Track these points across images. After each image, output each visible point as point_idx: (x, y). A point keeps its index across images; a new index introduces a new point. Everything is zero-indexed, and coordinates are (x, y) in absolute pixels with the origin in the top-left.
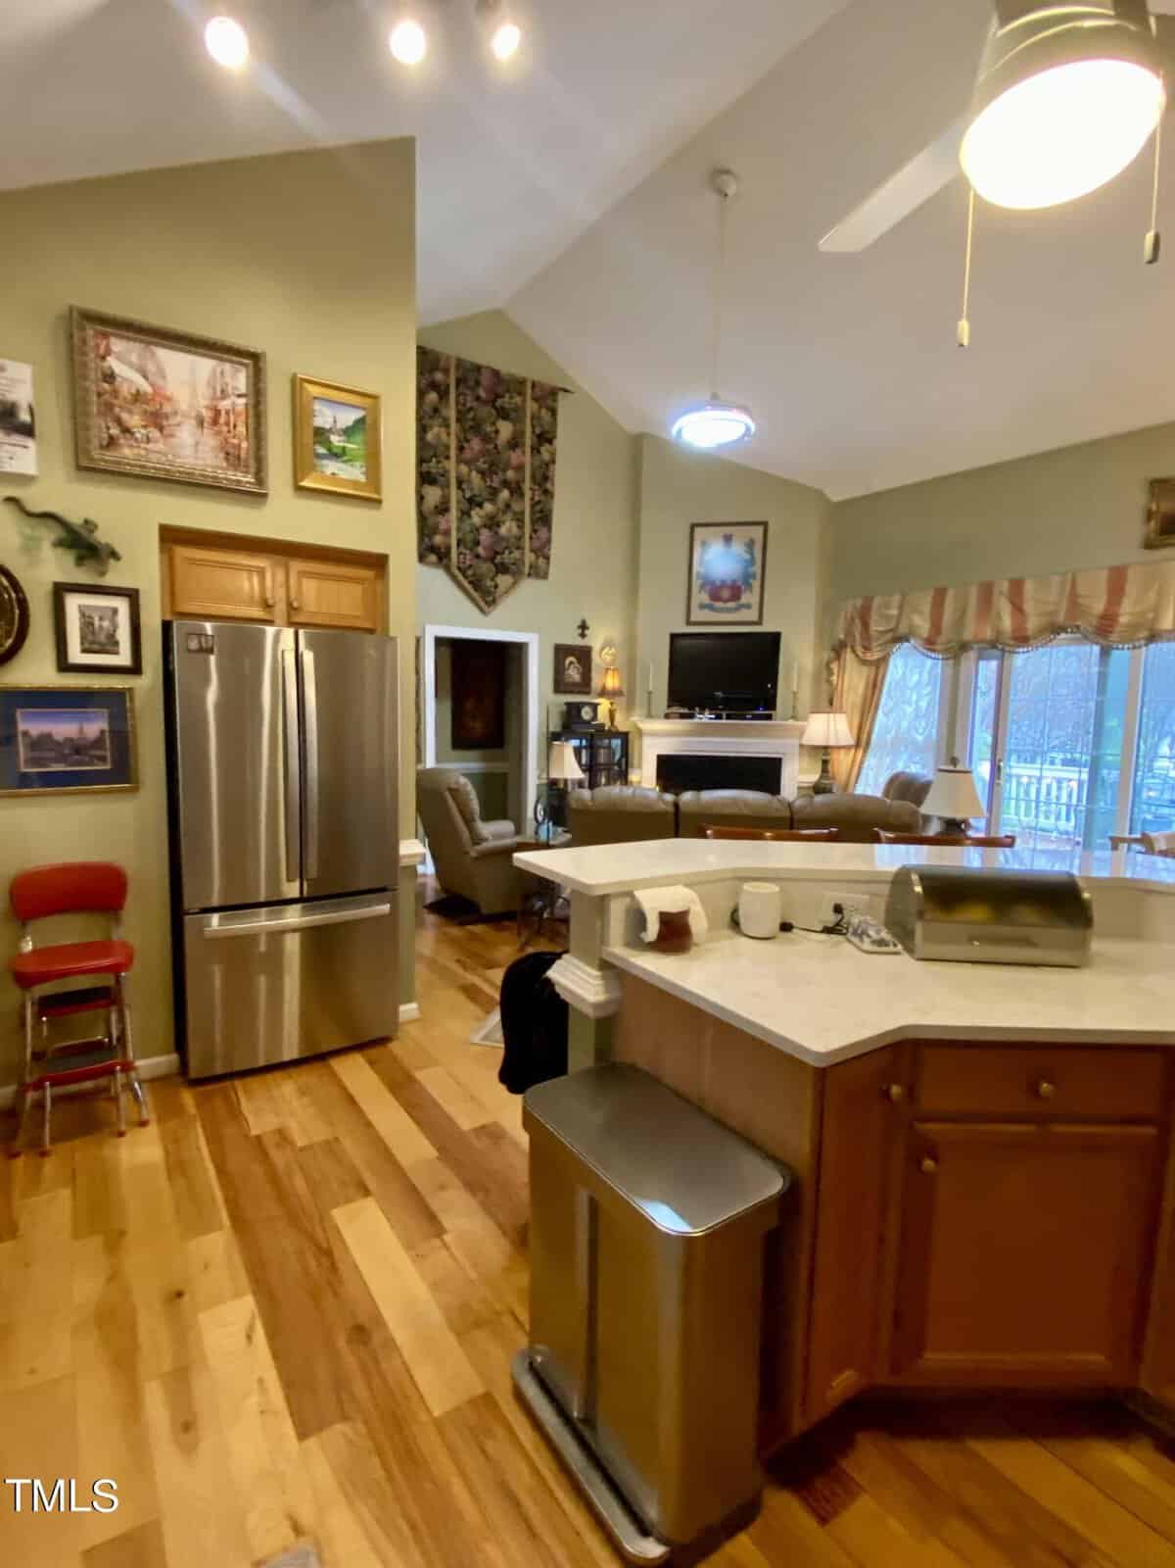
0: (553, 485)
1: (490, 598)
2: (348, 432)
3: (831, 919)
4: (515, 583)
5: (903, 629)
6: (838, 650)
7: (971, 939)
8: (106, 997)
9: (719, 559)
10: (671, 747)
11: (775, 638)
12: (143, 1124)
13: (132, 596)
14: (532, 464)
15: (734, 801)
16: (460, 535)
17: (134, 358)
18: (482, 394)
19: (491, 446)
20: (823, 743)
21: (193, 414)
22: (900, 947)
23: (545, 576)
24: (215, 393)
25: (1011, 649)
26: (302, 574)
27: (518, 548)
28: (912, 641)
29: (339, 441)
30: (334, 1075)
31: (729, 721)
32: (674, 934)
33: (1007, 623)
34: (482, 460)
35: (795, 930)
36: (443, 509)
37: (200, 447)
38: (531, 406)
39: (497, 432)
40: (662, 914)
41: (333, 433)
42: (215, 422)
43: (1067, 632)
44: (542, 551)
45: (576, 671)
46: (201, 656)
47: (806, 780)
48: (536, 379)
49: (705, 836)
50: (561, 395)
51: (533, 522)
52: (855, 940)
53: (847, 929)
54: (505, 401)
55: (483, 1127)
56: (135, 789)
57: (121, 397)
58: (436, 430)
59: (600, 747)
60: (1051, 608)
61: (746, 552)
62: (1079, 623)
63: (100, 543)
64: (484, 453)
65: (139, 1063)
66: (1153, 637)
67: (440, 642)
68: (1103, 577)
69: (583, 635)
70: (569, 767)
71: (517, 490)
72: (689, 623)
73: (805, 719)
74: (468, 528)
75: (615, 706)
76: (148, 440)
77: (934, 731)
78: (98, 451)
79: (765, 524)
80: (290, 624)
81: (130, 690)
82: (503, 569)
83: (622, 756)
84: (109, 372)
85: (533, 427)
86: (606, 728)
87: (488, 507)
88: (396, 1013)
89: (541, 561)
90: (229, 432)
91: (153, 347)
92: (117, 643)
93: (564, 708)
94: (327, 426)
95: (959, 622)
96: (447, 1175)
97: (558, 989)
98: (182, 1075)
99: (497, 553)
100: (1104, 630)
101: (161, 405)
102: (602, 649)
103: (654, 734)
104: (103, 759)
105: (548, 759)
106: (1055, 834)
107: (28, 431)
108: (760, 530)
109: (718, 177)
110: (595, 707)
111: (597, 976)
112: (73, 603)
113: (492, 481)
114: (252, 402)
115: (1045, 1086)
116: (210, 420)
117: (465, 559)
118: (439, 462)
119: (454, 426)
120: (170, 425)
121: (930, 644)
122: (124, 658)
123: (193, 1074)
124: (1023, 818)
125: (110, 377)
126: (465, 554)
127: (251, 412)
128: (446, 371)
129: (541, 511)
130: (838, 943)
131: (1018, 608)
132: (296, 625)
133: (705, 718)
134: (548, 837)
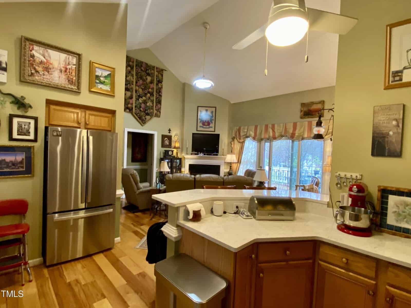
0: (162, 93)
1: (144, 122)
2: (105, 77)
3: (235, 210)
4: (151, 119)
5: (248, 135)
6: (233, 139)
7: (269, 214)
8: (19, 242)
9: (204, 115)
10: (192, 162)
11: (218, 135)
12: (30, 281)
13: (36, 119)
14: (156, 88)
15: (209, 177)
16: (136, 105)
17: (41, 52)
18: (143, 69)
19: (145, 82)
20: (230, 162)
21: (59, 68)
22: (252, 217)
23: (159, 117)
24: (66, 63)
25: (272, 140)
26: (90, 114)
27: (152, 109)
28: (250, 138)
29: (103, 79)
30: (94, 261)
31: (207, 156)
32: (197, 216)
33: (271, 134)
34: (142, 86)
35: (227, 213)
36: (131, 98)
37: (61, 78)
38: (156, 73)
39: (147, 79)
40: (194, 211)
41: (101, 77)
42: (66, 71)
43: (284, 137)
44: (159, 110)
45: (167, 142)
46: (57, 137)
47: (226, 171)
48: (158, 66)
49: (203, 188)
50: (164, 71)
51: (156, 103)
52: (242, 215)
53: (239, 212)
54: (149, 71)
55: (140, 273)
56: (33, 176)
57: (36, 63)
58: (130, 77)
59: (174, 162)
60: (281, 131)
61: (211, 114)
62: (287, 135)
63: (26, 103)
64: (143, 84)
65: (29, 262)
66: (303, 139)
67: (129, 133)
68: (292, 124)
69: (169, 133)
70: (166, 168)
71: (152, 94)
72: (197, 131)
73: (226, 156)
74: (138, 103)
75: (178, 151)
76: (44, 75)
77: (256, 159)
78: (27, 77)
79: (216, 107)
80: (86, 128)
81: (33, 147)
82: (148, 114)
83: (179, 165)
84: (33, 55)
85: (156, 78)
86: (176, 157)
87: (144, 98)
88: (114, 240)
89: (158, 113)
90: (70, 74)
91: (47, 50)
92: (29, 133)
93: (164, 151)
94: (100, 75)
95: (261, 134)
96: (129, 289)
97: (164, 233)
98: (44, 264)
99: (146, 110)
100: (292, 137)
101: (49, 65)
102: (175, 136)
103: (188, 159)
104: (23, 167)
105: (160, 166)
106: (282, 184)
107: (5, 69)
108: (214, 109)
109: (205, 24)
110: (173, 151)
111: (175, 230)
112: (16, 121)
113: (145, 91)
114: (77, 67)
115: (288, 252)
116: (64, 71)
117: (137, 111)
118: (130, 85)
119: (135, 77)
120: (51, 71)
121: (254, 138)
122: (32, 137)
123: (48, 264)
124: (275, 180)
125: (33, 56)
126: (137, 110)
127: (77, 70)
128: (133, 62)
129: (159, 100)
130: (237, 217)
131: (273, 131)
132: (87, 129)
133: (201, 155)
134: (160, 188)
